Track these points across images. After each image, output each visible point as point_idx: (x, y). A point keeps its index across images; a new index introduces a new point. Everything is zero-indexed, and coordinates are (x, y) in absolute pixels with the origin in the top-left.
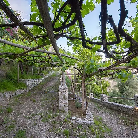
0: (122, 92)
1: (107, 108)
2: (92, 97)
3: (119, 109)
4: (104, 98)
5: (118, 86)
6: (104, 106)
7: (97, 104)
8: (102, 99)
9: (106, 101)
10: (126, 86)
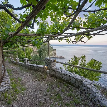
0: (40, 56)
1: (28, 69)
2: (19, 62)
3: (35, 69)
4: (27, 62)
5: (38, 51)
6: (26, 68)
7: (22, 67)
8: (25, 63)
9: (29, 63)
10: (43, 52)
